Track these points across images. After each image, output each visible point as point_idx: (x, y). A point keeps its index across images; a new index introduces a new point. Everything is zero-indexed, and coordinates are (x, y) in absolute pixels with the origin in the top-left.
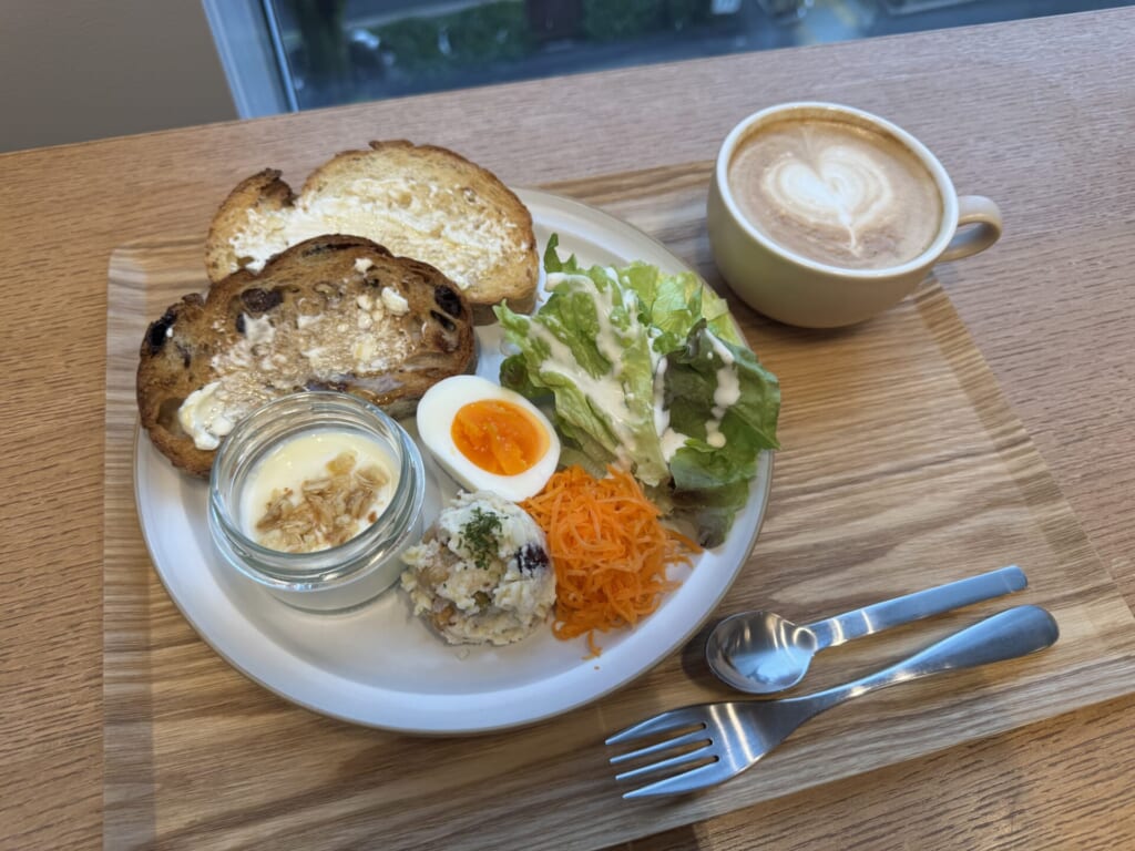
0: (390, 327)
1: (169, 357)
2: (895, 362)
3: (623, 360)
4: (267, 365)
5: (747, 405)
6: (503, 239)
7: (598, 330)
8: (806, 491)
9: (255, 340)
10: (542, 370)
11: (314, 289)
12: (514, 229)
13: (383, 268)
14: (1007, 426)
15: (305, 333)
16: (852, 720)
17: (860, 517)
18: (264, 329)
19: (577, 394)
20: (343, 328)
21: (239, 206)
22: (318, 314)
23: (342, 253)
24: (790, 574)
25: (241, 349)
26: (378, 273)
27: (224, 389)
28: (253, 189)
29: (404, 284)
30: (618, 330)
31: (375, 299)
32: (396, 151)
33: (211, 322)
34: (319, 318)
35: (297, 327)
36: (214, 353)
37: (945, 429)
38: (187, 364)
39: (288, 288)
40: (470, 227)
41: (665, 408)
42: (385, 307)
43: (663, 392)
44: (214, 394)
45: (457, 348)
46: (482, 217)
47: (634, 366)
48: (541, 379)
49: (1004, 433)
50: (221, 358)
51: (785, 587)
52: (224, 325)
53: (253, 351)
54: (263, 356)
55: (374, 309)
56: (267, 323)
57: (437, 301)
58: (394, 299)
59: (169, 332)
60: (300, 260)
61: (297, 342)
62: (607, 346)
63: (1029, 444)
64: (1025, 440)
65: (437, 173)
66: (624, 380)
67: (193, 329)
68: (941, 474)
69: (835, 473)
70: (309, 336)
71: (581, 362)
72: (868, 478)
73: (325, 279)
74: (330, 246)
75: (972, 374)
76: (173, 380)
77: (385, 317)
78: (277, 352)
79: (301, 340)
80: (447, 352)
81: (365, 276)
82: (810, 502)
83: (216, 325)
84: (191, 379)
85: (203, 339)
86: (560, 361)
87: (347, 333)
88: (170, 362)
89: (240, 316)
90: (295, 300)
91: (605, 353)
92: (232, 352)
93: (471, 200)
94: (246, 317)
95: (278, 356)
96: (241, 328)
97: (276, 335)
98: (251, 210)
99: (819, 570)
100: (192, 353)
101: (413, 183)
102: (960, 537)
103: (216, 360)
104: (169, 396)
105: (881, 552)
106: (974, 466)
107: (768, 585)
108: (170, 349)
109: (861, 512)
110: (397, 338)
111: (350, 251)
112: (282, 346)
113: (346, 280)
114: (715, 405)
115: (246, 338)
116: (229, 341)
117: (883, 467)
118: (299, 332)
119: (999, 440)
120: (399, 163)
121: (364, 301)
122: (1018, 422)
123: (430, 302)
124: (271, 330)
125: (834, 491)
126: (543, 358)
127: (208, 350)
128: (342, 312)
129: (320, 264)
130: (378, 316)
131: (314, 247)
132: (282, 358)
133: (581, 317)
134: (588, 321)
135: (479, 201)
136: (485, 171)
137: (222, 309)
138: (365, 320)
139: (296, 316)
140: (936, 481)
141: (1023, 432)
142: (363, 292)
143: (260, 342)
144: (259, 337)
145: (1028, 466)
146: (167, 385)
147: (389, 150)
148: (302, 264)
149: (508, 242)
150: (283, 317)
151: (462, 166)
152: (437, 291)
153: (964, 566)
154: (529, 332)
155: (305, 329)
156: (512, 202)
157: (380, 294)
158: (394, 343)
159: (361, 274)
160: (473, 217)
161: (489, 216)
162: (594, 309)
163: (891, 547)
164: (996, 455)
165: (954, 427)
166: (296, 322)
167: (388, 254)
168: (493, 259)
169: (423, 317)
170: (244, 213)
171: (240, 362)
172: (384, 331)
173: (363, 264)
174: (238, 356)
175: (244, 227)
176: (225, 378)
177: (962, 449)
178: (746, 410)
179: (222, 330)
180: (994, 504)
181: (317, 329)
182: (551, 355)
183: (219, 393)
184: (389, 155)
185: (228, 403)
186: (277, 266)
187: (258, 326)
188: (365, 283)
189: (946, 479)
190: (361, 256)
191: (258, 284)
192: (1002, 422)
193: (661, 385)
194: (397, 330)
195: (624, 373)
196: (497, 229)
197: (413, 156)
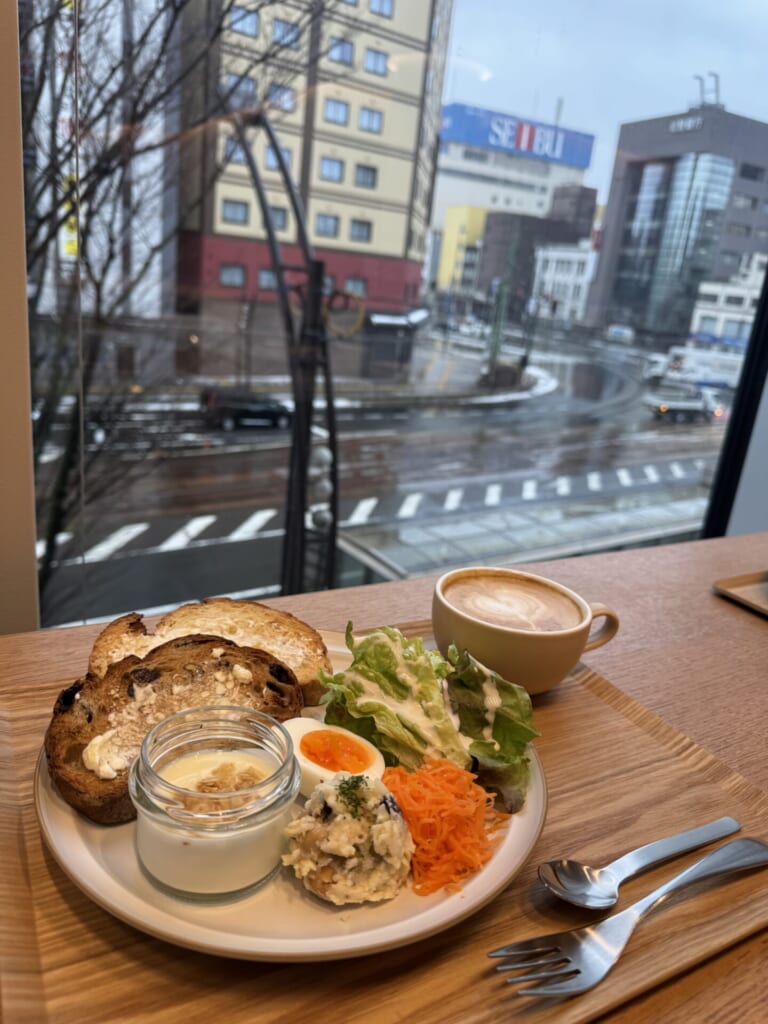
0: (240, 692)
1: (76, 714)
2: (586, 716)
3: (417, 683)
4: (150, 720)
5: (508, 706)
6: (303, 648)
7: (396, 665)
8: (563, 792)
9: (142, 702)
10: (358, 705)
11: (184, 668)
12: (310, 642)
13: (231, 655)
14: (676, 739)
15: (178, 697)
16: (669, 931)
17: (607, 802)
18: (148, 694)
19: (390, 714)
20: (205, 694)
21: (114, 633)
22: (187, 684)
23: (203, 646)
24: (576, 842)
25: (131, 708)
26: (231, 659)
27: (118, 736)
28: (124, 623)
29: (247, 664)
30: (410, 662)
31: (228, 674)
32: (221, 604)
33: (108, 690)
34: (188, 687)
35: (172, 694)
36: (111, 711)
37: (638, 748)
38: (90, 719)
39: (165, 669)
40: (279, 643)
41: (454, 712)
42: (235, 679)
43: (450, 703)
44: (110, 739)
45: (290, 703)
46: (286, 638)
47: (427, 685)
48: (359, 712)
49: (676, 744)
50: (116, 715)
51: (577, 850)
52: (118, 692)
53: (140, 710)
54: (148, 714)
55: (227, 680)
56: (151, 690)
57: (272, 673)
58: (242, 672)
59: (77, 696)
60: (174, 650)
61: (172, 704)
62: (404, 675)
63: (695, 746)
64: (691, 744)
65: (252, 615)
66: (422, 697)
67: (95, 695)
68: (648, 772)
69: (577, 779)
70: (181, 700)
71: (387, 693)
72: (603, 779)
73: (192, 661)
74: (194, 642)
75: (639, 716)
76: (79, 729)
77: (236, 686)
78: (158, 711)
79: (175, 703)
80: (284, 707)
81: (220, 659)
82: (569, 797)
83: (113, 692)
84: (92, 730)
85: (102, 702)
86: (371, 695)
87: (209, 697)
88: (76, 718)
89: (131, 685)
90: (172, 675)
91: (404, 681)
92: (124, 711)
93: (277, 628)
94: (135, 686)
95: (158, 714)
96: (131, 694)
97: (157, 700)
98: (125, 635)
99: (596, 837)
100: (94, 712)
101: (236, 620)
102: (681, 806)
103: (112, 717)
104: (76, 742)
105: (634, 820)
106: (666, 766)
107: (563, 852)
108: (77, 708)
109: (608, 799)
110: (245, 699)
111: (208, 645)
112: (161, 706)
113: (206, 662)
114: (486, 711)
115: (135, 700)
116: (123, 703)
117: (607, 773)
118: (174, 697)
119: (675, 749)
120: (224, 610)
121: (219, 675)
122: (681, 735)
123: (265, 674)
124: (154, 695)
125: (583, 789)
126: (357, 696)
127: (104, 711)
128: (203, 683)
129: (188, 652)
130: (230, 685)
131: (183, 642)
132: (161, 716)
133: (382, 659)
134: (388, 661)
135: (283, 629)
136: (284, 613)
137: (117, 682)
138: (220, 689)
139: (171, 686)
140: (647, 776)
141: (687, 740)
142: (219, 670)
143: (145, 704)
144: (145, 700)
145: (701, 759)
146: (74, 733)
147: (217, 603)
148: (175, 653)
149: (307, 650)
150: (162, 687)
151: (268, 611)
152: (271, 668)
153: (693, 822)
154: (344, 680)
155: (178, 694)
156: (306, 628)
157: (232, 670)
158: (243, 703)
159: (216, 658)
160: (280, 638)
161: (291, 636)
162: (390, 652)
163: (638, 817)
164: (678, 758)
165: (643, 746)
166: (171, 690)
167: (236, 645)
168: (300, 660)
169: (262, 685)
170: (118, 638)
171: (130, 718)
172: (236, 695)
173: (218, 652)
174: (129, 713)
175: (119, 646)
176: (119, 728)
177: (654, 757)
178: (508, 710)
179: (117, 695)
180: (691, 786)
181: (187, 694)
182: (363, 692)
183: (114, 740)
184: (219, 607)
185: (121, 747)
186: (156, 654)
187: (145, 692)
188: (220, 664)
189: (653, 774)
190: (217, 647)
191: (143, 665)
192: (671, 738)
193: (447, 698)
194: (245, 694)
195: (421, 693)
196: (299, 643)
197: (235, 607)
